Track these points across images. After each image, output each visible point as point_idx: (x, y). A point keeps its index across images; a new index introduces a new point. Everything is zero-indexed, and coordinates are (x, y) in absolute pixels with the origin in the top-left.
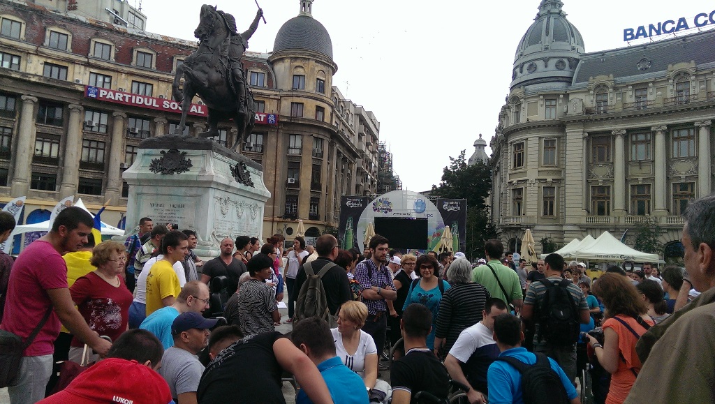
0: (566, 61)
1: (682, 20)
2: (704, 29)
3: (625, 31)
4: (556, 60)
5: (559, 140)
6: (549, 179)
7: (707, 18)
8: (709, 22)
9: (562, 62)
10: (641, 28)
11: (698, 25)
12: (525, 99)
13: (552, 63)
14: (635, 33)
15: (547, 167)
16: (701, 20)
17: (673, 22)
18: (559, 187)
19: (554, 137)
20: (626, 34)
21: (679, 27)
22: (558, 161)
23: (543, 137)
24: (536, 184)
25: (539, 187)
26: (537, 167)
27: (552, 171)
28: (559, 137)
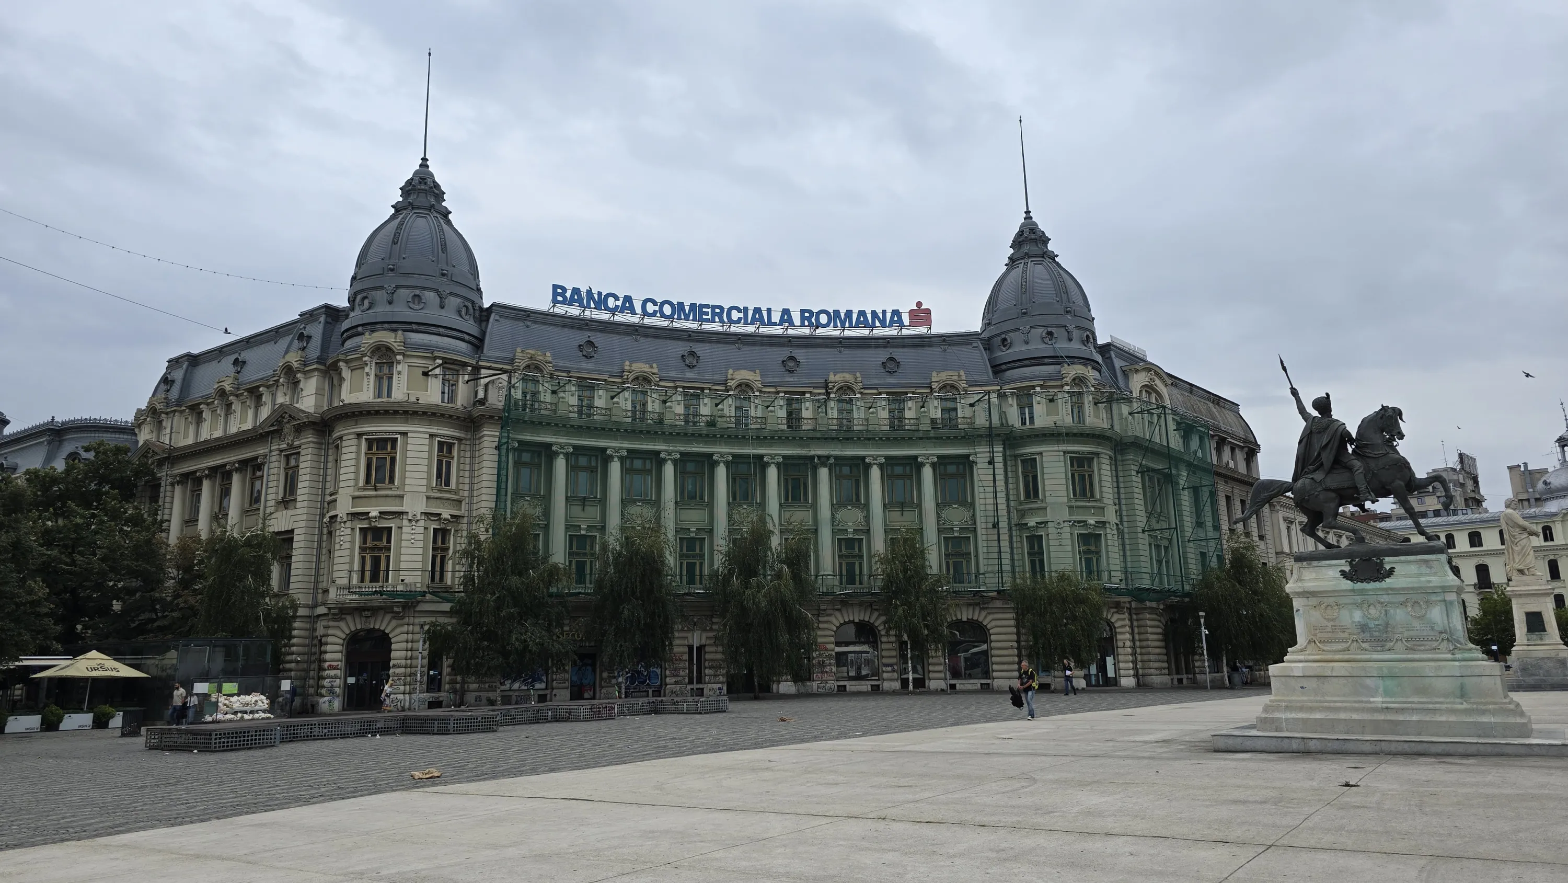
0: (470, 305)
1: (628, 299)
2: (648, 321)
3: (555, 287)
4: (459, 300)
5: (460, 444)
6: (446, 514)
7: (657, 308)
8: (658, 314)
9: (465, 308)
11: (645, 313)
12: (404, 355)
13: (452, 304)
14: (568, 294)
15: (440, 491)
16: (650, 308)
17: (617, 298)
18: (456, 531)
19: (453, 437)
20: (555, 294)
22: (458, 483)
23: (436, 436)
24: (422, 523)
25: (426, 528)
26: (424, 489)
27: (449, 500)
28: (460, 440)
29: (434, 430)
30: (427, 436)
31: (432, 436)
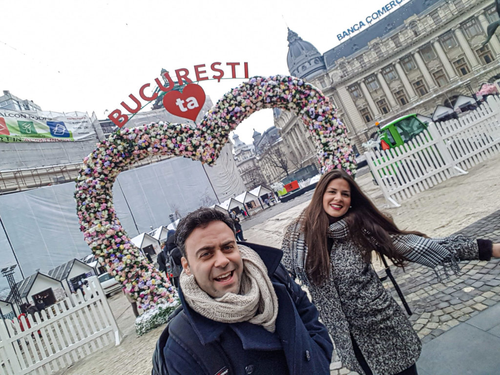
2: (371, 24)
7: (371, 18)
9: (316, 60)
10: (344, 32)
13: (312, 62)
14: (342, 35)
16: (369, 20)
17: (357, 25)
20: (338, 38)
21: (361, 26)
28: (333, 95)
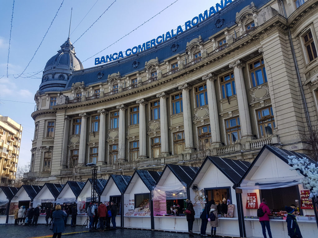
0: (65, 75)
1: (120, 53)
4: (59, 74)
6: (48, 147)
7: (131, 51)
8: (132, 53)
9: (62, 76)
11: (127, 55)
12: (40, 97)
13: (57, 76)
14: (100, 60)
15: (47, 139)
16: (128, 52)
19: (53, 120)
20: (96, 61)
23: (47, 120)
24: (41, 151)
25: (42, 152)
26: (42, 139)
27: (50, 141)
28: (56, 120)
29: (46, 118)
30: (44, 121)
31: (45, 120)
